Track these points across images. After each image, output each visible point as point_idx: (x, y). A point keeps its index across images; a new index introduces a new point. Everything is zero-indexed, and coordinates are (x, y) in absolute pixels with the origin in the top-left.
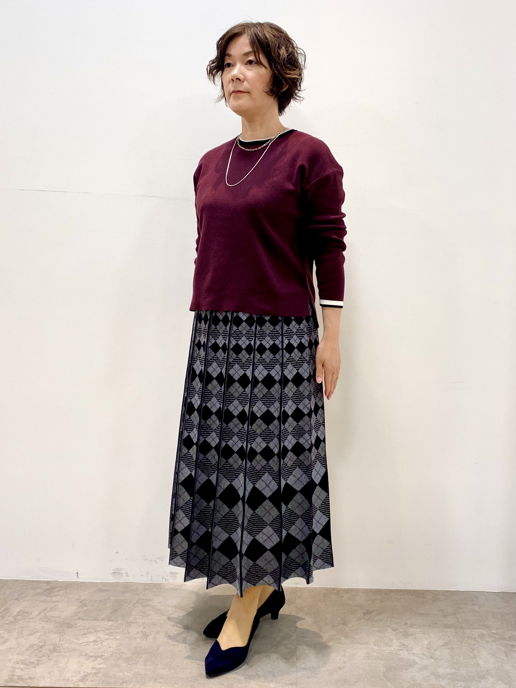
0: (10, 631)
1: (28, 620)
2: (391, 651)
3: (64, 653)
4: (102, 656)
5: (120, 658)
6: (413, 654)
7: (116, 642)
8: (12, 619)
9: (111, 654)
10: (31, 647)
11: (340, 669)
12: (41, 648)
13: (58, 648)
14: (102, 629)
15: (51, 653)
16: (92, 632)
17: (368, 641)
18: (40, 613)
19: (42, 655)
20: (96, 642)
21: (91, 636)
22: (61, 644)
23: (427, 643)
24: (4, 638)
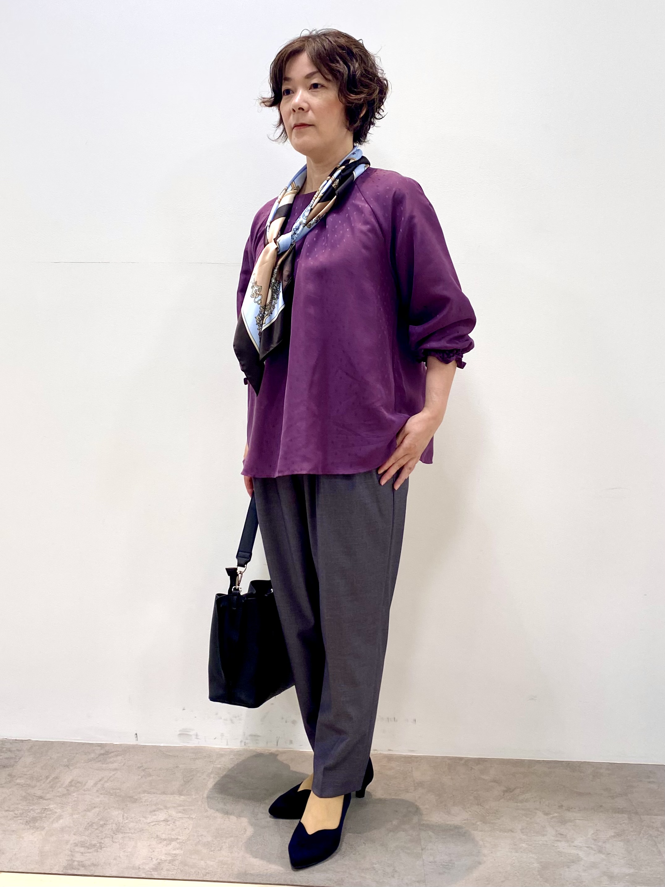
1: (83, 792)
2: (545, 842)
3: (130, 834)
5: (199, 842)
6: (574, 846)
7: (192, 823)
8: (64, 791)
9: (188, 837)
10: (90, 826)
12: (102, 827)
13: (122, 828)
14: (175, 805)
15: (114, 833)
16: (162, 809)
17: (514, 828)
18: (96, 784)
19: (104, 835)
20: (168, 821)
21: (160, 814)
22: (125, 824)
23: (593, 833)
24: (57, 814)
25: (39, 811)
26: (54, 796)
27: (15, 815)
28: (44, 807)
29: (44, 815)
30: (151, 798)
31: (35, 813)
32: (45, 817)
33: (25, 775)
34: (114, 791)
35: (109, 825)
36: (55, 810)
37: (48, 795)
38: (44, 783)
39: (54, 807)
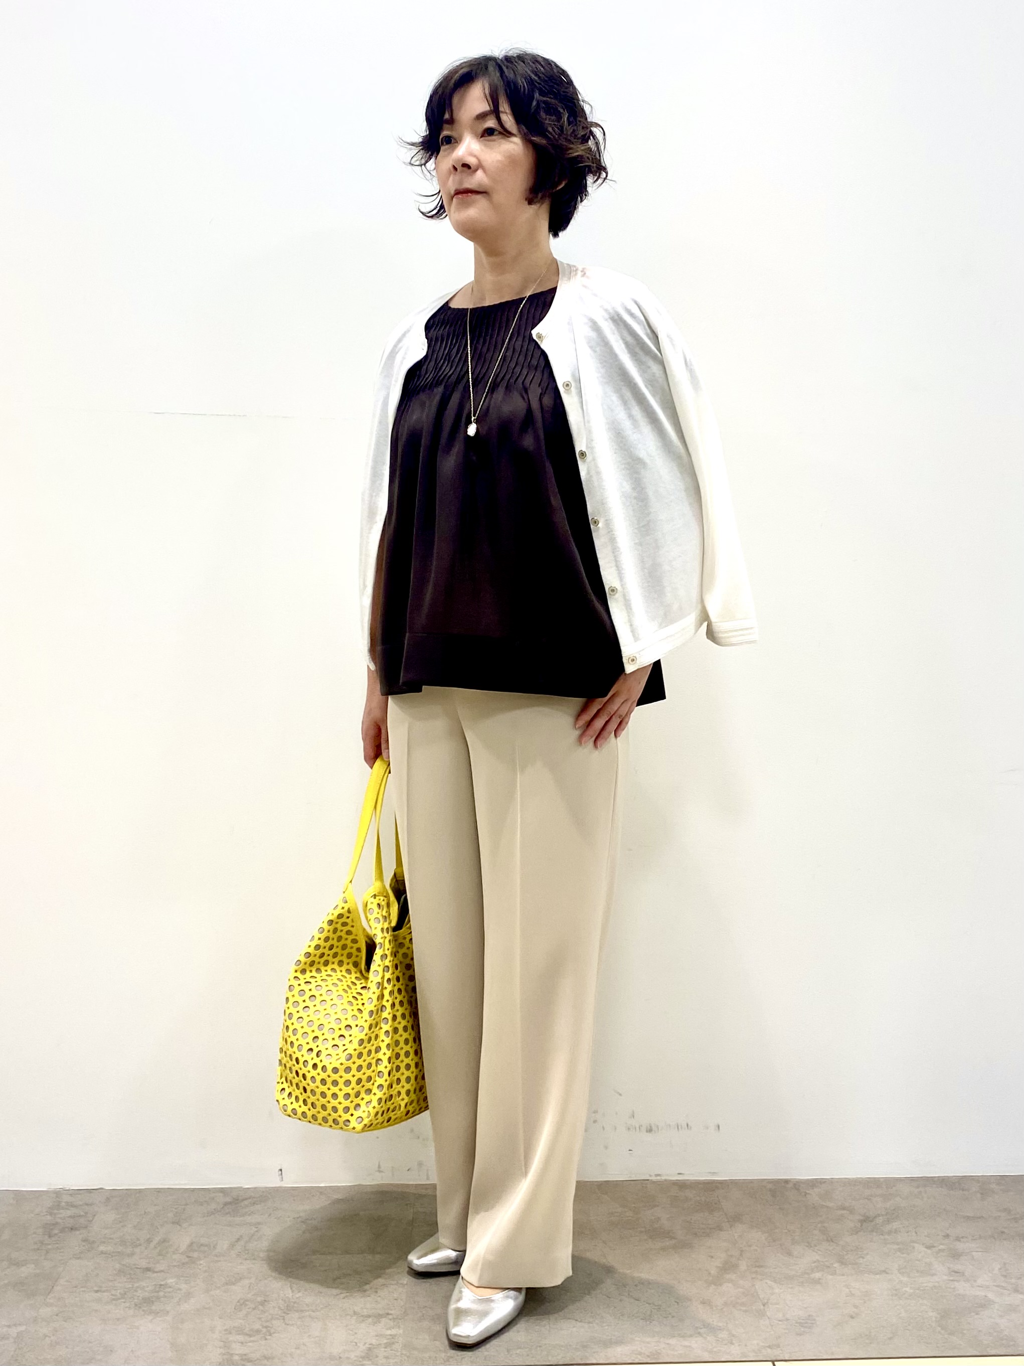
1: (216, 1258)
2: (936, 1284)
3: (311, 1313)
4: (388, 1314)
5: (423, 1316)
6: (978, 1286)
7: (404, 1291)
8: (182, 1258)
9: (404, 1310)
10: (241, 1305)
11: (852, 1317)
12: (262, 1305)
13: (296, 1305)
14: (370, 1268)
15: (284, 1313)
16: (350, 1275)
17: (887, 1268)
18: (232, 1246)
19: (270, 1317)
21: (350, 1282)
22: (297, 1298)
23: (999, 1267)
24: (184, 1291)
25: (150, 1288)
26: (168, 1266)
29: (161, 1294)
30: (328, 1260)
31: (146, 1291)
32: (165, 1297)
35: (273, 1302)
36: (177, 1286)
37: (158, 1265)
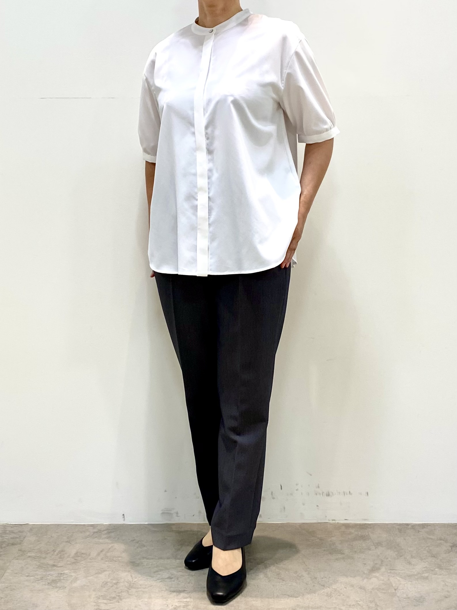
0: (75, 570)
1: (90, 560)
3: (143, 589)
4: (185, 590)
8: (73, 560)
11: (446, 597)
12: (116, 585)
13: (134, 585)
14: (174, 567)
15: (128, 589)
16: (163, 570)
18: (99, 554)
19: (120, 591)
20: (172, 578)
21: (163, 573)
22: (135, 581)
24: (74, 577)
25: (56, 575)
26: (65, 564)
27: (37, 579)
28: (59, 573)
29: (62, 578)
30: (151, 562)
31: (53, 577)
32: (64, 579)
33: (33, 549)
34: (117, 558)
35: (122, 583)
36: (70, 574)
37: (59, 564)
38: (52, 555)
39: (68, 572)
